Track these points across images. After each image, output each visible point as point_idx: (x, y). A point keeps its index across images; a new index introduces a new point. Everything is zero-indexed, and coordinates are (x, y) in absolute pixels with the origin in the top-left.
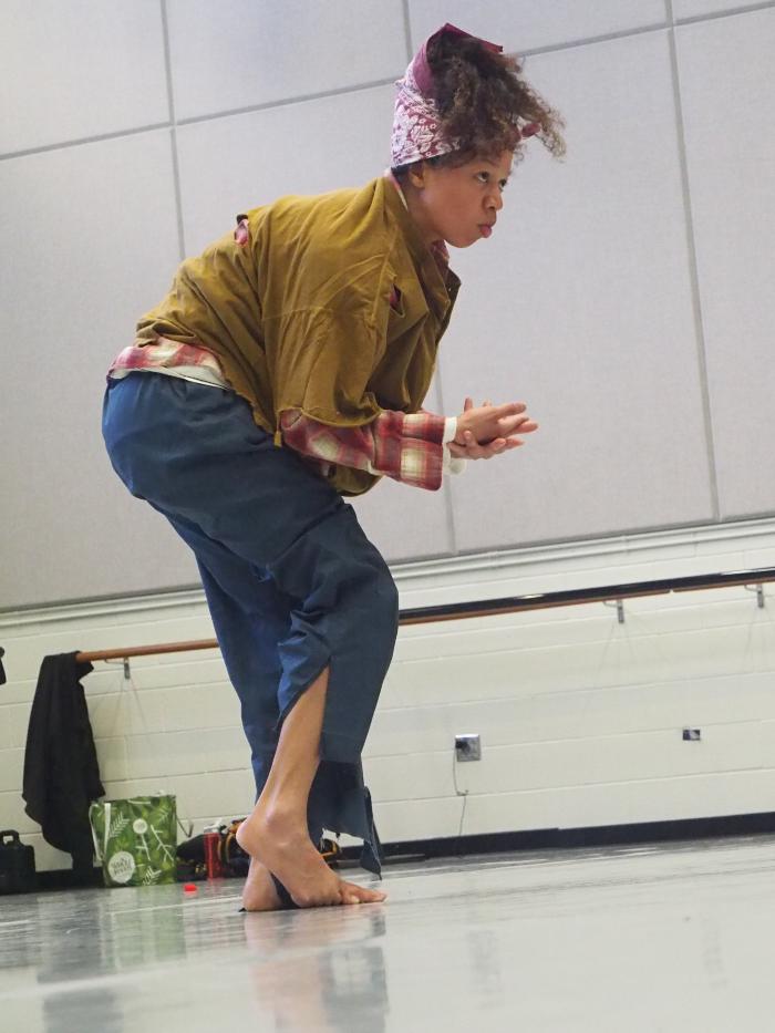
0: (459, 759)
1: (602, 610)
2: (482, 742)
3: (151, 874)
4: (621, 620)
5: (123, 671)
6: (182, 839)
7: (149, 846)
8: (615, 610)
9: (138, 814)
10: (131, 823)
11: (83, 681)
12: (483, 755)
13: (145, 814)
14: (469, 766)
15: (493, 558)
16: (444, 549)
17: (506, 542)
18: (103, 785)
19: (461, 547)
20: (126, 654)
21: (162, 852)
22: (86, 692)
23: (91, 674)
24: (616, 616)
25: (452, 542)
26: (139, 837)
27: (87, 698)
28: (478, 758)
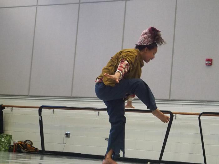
0: (66, 137)
1: (96, 113)
2: (70, 134)
3: (3, 149)
4: (98, 115)
5: (11, 110)
6: (12, 144)
7: (4, 144)
8: (98, 113)
9: (3, 137)
10: (1, 139)
11: (3, 110)
12: (70, 137)
13: (5, 137)
14: (67, 138)
15: (78, 99)
16: (70, 96)
17: (81, 96)
18: (4, 131)
20: (12, 107)
21: (6, 145)
22: (3, 112)
23: (4, 109)
25: (72, 95)
26: (2, 142)
27: (3, 114)
28: (69, 137)
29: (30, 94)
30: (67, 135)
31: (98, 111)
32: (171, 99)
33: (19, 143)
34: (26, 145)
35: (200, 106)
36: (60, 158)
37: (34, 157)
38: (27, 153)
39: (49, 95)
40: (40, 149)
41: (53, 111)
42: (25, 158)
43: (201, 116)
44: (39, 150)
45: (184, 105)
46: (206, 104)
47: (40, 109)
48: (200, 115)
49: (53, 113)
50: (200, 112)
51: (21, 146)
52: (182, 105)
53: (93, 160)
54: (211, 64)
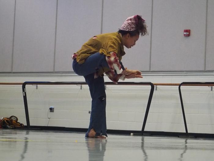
1: (78, 87)
2: (55, 109)
4: (81, 89)
14: (52, 113)
15: (61, 74)
16: (52, 71)
19: (55, 71)
24: (80, 88)
25: (54, 70)
28: (53, 111)
29: (13, 71)
30: (52, 110)
31: (80, 85)
32: (151, 70)
33: (4, 119)
34: (12, 121)
35: (180, 77)
36: (45, 132)
37: (20, 132)
38: (12, 129)
39: (31, 71)
40: (25, 124)
41: (37, 86)
42: (11, 134)
43: (181, 87)
44: (25, 126)
45: (164, 76)
46: (185, 74)
47: (24, 85)
48: (180, 85)
49: (37, 89)
50: (180, 83)
51: (6, 122)
52: (162, 76)
53: (78, 133)
54: (189, 35)
